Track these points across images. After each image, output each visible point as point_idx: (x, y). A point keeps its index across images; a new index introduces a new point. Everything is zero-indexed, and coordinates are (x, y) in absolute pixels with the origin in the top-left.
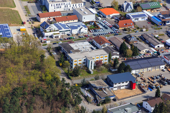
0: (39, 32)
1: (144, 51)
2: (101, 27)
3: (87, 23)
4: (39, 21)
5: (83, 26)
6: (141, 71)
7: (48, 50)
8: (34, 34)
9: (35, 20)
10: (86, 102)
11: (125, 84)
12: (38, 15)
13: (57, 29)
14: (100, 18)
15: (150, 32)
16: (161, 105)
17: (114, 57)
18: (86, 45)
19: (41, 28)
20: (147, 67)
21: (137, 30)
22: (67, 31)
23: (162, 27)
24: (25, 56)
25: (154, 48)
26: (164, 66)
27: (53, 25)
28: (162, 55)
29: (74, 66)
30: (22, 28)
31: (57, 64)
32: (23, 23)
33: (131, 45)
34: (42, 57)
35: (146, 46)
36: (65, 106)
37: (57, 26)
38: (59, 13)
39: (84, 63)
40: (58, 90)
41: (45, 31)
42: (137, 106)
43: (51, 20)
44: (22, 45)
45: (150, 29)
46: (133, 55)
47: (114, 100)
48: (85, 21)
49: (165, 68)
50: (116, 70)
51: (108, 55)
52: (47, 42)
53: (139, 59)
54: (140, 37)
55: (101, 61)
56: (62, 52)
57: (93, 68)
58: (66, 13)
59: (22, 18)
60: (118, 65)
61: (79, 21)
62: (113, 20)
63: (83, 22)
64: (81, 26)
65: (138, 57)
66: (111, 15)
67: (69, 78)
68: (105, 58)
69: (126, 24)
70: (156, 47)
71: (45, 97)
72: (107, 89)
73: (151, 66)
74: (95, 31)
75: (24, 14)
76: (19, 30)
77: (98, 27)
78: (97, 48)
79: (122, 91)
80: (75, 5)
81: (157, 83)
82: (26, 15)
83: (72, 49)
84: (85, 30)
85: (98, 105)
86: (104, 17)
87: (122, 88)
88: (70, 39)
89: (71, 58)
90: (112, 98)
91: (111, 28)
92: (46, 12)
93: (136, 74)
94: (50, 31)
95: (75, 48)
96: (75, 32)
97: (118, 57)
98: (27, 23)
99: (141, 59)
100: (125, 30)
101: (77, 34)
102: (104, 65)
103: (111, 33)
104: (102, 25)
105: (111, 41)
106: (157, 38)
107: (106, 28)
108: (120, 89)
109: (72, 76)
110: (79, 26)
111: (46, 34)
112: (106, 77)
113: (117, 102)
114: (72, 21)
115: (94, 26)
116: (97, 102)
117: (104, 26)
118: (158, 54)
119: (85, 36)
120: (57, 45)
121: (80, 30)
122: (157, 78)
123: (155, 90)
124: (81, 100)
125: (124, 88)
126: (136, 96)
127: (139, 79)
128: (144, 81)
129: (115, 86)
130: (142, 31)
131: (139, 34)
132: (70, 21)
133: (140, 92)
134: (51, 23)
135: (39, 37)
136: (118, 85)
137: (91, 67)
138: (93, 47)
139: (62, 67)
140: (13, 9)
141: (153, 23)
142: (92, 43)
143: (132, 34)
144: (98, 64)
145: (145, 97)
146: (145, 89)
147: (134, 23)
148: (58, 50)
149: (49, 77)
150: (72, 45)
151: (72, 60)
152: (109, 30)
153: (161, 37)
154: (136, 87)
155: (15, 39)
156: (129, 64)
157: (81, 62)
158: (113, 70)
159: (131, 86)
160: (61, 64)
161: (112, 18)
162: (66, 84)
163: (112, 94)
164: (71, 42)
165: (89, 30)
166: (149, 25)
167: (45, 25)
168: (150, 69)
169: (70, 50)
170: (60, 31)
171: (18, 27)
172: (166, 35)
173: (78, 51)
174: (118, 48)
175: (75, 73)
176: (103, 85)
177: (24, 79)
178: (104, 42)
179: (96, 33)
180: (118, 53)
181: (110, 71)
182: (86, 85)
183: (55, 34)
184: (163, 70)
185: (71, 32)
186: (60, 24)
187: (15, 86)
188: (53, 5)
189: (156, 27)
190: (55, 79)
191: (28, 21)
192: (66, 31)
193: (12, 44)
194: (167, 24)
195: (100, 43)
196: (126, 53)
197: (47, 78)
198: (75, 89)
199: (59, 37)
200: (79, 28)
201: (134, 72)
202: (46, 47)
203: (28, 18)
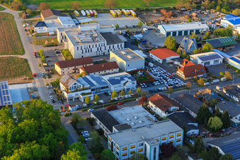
1: (238, 117)
3: (133, 73)
5: (129, 78)
13: (87, 85)
14: (152, 65)
17: (190, 132)
18: (138, 111)
19: (61, 85)
22: (104, 88)
27: (80, 79)
29: (122, 159)
37: (88, 80)
38: (89, 60)
41: (68, 91)
43: (77, 71)
51: (182, 132)
57: (157, 159)
61: (121, 70)
62: (171, 65)
63: (127, 72)
64: (126, 79)
66: (168, 59)
68: (177, 138)
74: (149, 85)
77: (151, 78)
80: (112, 46)
82: (40, 65)
83: (116, 122)
94: (77, 91)
95: (121, 120)
97: (197, 132)
111: (69, 96)
114: (111, 71)
132: (107, 71)
137: (154, 157)
138: (150, 115)
140: (20, 57)
141: (233, 68)
142: (147, 108)
150: (115, 114)
151: (118, 148)
157: (134, 150)
160: (97, 156)
165: (138, 84)
170: (92, 88)
173: (126, 127)
180: (196, 124)
186: (92, 77)
188: (80, 48)
192: (102, 88)
199: (92, 99)
200: (123, 82)
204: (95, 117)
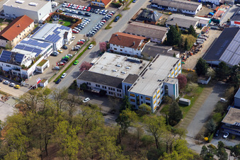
5: (61, 28)
13: (33, 54)
18: (112, 58)
29: (154, 107)
39: (162, 92)
51: (180, 61)
52: (44, 85)
56: (100, 91)
57: (178, 94)
68: (179, 67)
70: (197, 11)
74: (81, 28)
77: (78, 20)
88: (68, 61)
91: (93, 12)
94: (32, 63)
103: (105, 19)
107: (88, 15)
110: (56, 32)
114: (30, 28)
115: (64, 21)
118: (216, 21)
119: (80, 44)
121: (65, 37)
151: (149, 99)
157: (159, 94)
186: (24, 42)
192: (48, 50)
195: (133, 46)
200: (61, 35)
204: (86, 82)
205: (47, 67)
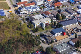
0: (18, 12)
1: (68, 16)
2: (46, 7)
3: (40, 6)
4: (17, 7)
5: (38, 7)
6: (67, 26)
7: (23, 20)
8: (15, 13)
9: (15, 6)
10: (43, 43)
11: (60, 33)
12: (16, 3)
13: (26, 10)
14: (46, 3)
15: (69, 7)
16: (78, 42)
17: (54, 21)
18: (40, 16)
19: (18, 10)
20: (70, 24)
21: (63, 7)
22: (31, 10)
23: (75, 4)
24: (12, 24)
25: (72, 14)
26: (77, 23)
27: (24, 8)
28: (76, 17)
29: (36, 27)
30: (10, 10)
31: (28, 26)
32: (10, 8)
33: (61, 14)
34: (21, 24)
35: (68, 14)
36: (33, 46)
37: (26, 8)
38: (26, 2)
39: (40, 25)
40: (29, 39)
41: (21, 11)
42: (67, 43)
43: (23, 6)
44: (10, 19)
45: (69, 5)
46: (63, 19)
47: (56, 41)
48: (38, 4)
49: (78, 24)
50: (56, 27)
51: (51, 20)
52: (22, 16)
53: (66, 21)
54: (65, 10)
55: (48, 23)
56: (30, 20)
57: (44, 27)
58: (29, 2)
59: (9, 6)
60: (56, 24)
61: (36, 5)
62: (52, 3)
63: (38, 5)
64: (37, 7)
65: (65, 20)
66: (51, 1)
67: (34, 33)
68: (50, 22)
69: (58, 4)
70: (73, 14)
71: (24, 43)
72: (52, 36)
73: (72, 23)
74: (44, 9)
75: (10, 4)
76: (8, 12)
77: (45, 7)
78: (46, 17)
79: (59, 37)
81: (75, 31)
82: (11, 4)
83: (34, 18)
84: (39, 9)
85: (48, 44)
86: (47, 2)
87: (59, 35)
88: (33, 14)
89: (34, 23)
90: (55, 40)
91: (51, 7)
92: (20, 2)
93: (65, 28)
94: (23, 11)
95: (35, 18)
96: (34, 10)
97: (56, 20)
98: (12, 8)
99: (67, 20)
100: (58, 7)
101: (36, 11)
102: (49, 25)
103: (51, 9)
104: (47, 6)
105: (52, 13)
106: (73, 10)
107: (49, 7)
108: (58, 35)
109: (35, 31)
110: (36, 7)
111: (21, 12)
112: (51, 31)
113: (57, 42)
114: (33, 5)
115: (43, 7)
116: (48, 43)
117: (48, 6)
118: (74, 17)
119: (40, 12)
120: (27, 17)
121: (37, 9)
122: (75, 29)
123: (74, 35)
124: (41, 42)
125: (60, 35)
126: (66, 38)
127: (66, 30)
128: (69, 31)
129: (55, 34)
130: (66, 7)
131: (64, 9)
132: (32, 5)
133: (68, 36)
134: (23, 7)
135: (18, 14)
136: (57, 34)
137: (44, 26)
138: (44, 17)
139: (30, 27)
140: (4, 2)
141: (70, 3)
142: (43, 15)
143: (61, 9)
144: (47, 25)
145: (70, 38)
146: (70, 35)
147: (62, 4)
148: (27, 19)
149: (25, 33)
150: (34, 17)
151: (35, 24)
152: (50, 8)
153: (75, 9)
154: (66, 34)
155: (7, 16)
156: (61, 23)
157: (39, 24)
158: (54, 27)
159: (63, 34)
160: (29, 26)
161: (51, 2)
162: (33, 36)
163: (54, 39)
164: (33, 15)
165: (41, 9)
166: (69, 4)
167: (20, 8)
168: (71, 25)
169: (33, 19)
171: (8, 10)
172: (77, 8)
173: (37, 19)
174: (55, 16)
175: (36, 30)
176: (50, 34)
177: (13, 35)
178: (49, 14)
179: (44, 10)
180: (56, 19)
181: (53, 27)
182: (42, 35)
183: (25, 12)
184: (77, 25)
185: (33, 11)
186: (27, 7)
187: (9, 39)
189: (72, 4)
190: (28, 34)
191: (12, 7)
193: (6, 18)
194: (77, 2)
195: (47, 15)
196: (59, 18)
197: (24, 33)
198: (37, 38)
199: (28, 13)
200: (36, 8)
201: (64, 27)
202: (22, 18)
203: (12, 5)
204: (29, 18)
205: (27, 13)
